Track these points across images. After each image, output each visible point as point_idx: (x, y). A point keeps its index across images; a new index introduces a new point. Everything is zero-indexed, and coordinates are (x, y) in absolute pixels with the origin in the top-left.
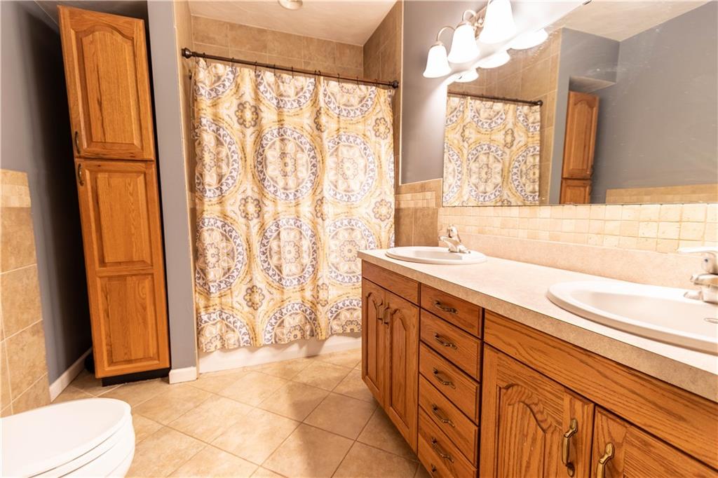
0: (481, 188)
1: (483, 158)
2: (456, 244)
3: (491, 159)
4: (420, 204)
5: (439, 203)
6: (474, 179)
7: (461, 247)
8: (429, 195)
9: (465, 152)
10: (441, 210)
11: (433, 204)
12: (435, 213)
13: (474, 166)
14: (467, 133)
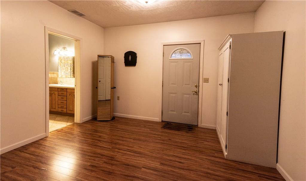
0: (66, 72)
1: (66, 66)
2: (62, 83)
3: (68, 66)
4: (53, 76)
5: (58, 76)
6: (64, 70)
7: (63, 84)
8: (55, 75)
9: (62, 65)
10: (58, 78)
11: (56, 77)
12: (57, 78)
13: (64, 68)
14: (62, 61)
